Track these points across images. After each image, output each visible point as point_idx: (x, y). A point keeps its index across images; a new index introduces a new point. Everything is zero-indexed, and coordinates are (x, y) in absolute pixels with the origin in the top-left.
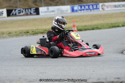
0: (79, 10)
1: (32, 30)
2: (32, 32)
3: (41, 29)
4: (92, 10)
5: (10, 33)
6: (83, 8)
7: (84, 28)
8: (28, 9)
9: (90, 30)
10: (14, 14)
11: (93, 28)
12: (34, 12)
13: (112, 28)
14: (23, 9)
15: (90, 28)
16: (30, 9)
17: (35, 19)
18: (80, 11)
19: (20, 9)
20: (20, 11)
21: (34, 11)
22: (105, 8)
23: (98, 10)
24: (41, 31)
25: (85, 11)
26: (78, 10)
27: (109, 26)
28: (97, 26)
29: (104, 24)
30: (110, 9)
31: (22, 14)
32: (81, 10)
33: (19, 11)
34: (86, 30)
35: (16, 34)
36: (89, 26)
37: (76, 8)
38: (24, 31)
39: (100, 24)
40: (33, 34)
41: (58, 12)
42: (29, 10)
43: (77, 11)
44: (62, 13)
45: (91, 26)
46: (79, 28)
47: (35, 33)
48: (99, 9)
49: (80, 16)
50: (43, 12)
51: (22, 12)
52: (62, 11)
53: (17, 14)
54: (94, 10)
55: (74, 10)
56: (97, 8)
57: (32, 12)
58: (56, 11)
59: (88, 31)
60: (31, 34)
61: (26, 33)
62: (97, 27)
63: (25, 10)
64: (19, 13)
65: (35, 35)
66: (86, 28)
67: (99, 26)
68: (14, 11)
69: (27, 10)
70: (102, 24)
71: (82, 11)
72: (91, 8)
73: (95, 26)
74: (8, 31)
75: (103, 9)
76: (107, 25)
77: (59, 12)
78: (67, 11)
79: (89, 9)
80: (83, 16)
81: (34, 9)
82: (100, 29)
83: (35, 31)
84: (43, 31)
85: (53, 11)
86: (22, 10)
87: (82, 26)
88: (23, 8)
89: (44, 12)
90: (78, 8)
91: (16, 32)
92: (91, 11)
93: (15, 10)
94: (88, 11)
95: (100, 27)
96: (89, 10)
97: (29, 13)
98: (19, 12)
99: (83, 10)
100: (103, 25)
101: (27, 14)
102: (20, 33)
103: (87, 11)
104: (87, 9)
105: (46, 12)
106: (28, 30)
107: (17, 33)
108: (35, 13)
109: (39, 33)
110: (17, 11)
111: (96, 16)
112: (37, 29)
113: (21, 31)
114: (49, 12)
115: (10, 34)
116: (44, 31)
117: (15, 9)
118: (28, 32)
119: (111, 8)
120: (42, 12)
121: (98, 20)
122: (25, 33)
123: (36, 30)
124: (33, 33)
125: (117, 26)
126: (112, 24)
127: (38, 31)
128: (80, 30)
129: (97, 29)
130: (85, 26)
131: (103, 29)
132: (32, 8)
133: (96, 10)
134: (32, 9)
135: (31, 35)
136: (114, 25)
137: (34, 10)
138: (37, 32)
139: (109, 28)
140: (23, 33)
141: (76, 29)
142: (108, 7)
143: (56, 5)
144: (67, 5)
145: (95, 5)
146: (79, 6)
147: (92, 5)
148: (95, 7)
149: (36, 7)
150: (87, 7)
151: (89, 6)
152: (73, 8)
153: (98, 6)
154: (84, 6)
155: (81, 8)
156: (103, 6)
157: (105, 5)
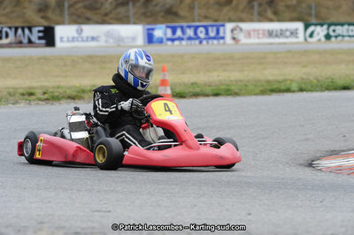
0: (168, 39)
1: (42, 87)
2: (45, 93)
3: (70, 88)
4: (204, 42)
6: (179, 33)
7: (191, 90)
8: (23, 29)
9: (207, 95)
11: (216, 92)
12: (40, 38)
13: (269, 95)
14: (10, 28)
15: (208, 90)
16: (30, 29)
17: (45, 59)
18: (169, 43)
19: (2, 28)
21: (41, 34)
22: (241, 36)
23: (222, 41)
24: (69, 92)
25: (184, 43)
26: (164, 40)
27: (261, 88)
28: (228, 85)
29: (248, 81)
30: (254, 40)
31: (4, 41)
32: (173, 40)
34: (196, 95)
36: (205, 85)
37: (159, 32)
38: (22, 91)
39: (236, 81)
40: (47, 99)
41: (106, 41)
42: (27, 31)
43: (161, 41)
44: (118, 45)
45: (210, 86)
46: (178, 90)
47: (52, 97)
48: (223, 38)
49: (173, 56)
50: (65, 39)
51: (7, 36)
52: (120, 40)
54: (210, 41)
55: (155, 40)
56: (218, 37)
57: (34, 38)
58: (103, 38)
59: (201, 100)
60: (40, 100)
61: (26, 97)
62: (229, 90)
63: (13, 30)
65: (52, 104)
66: (198, 90)
67: (233, 88)
69: (20, 31)
70: (241, 81)
71: (177, 43)
72: (202, 35)
73: (222, 87)
75: (234, 39)
76: (256, 86)
77: (111, 41)
78: (134, 39)
79: (196, 37)
80: (181, 56)
81: (41, 28)
82: (236, 94)
83: (50, 90)
84: (74, 94)
85: (93, 39)
86: (5, 29)
87: (185, 85)
88: (10, 25)
89: (68, 41)
90: (165, 34)
92: (201, 42)
94: (193, 42)
95: (237, 91)
96: (197, 42)
97: (25, 41)
99: (180, 39)
100: (246, 86)
101: (20, 44)
102: (10, 94)
103: (189, 42)
104: (190, 38)
105: (73, 39)
106: (30, 88)
108: (43, 42)
109: (63, 97)
111: (219, 59)
112: (58, 87)
113: (13, 88)
114: (83, 41)
116: (78, 92)
118: (31, 94)
119: (259, 38)
120: (61, 39)
121: (225, 70)
122: (23, 95)
123: (54, 88)
124: (46, 96)
125: (283, 88)
126: (268, 82)
127: (61, 90)
128: (179, 95)
129: (228, 95)
130: (193, 84)
131: (244, 95)
132: (36, 26)
133: (215, 42)
134: (35, 30)
135: (40, 102)
136: (275, 87)
137: (39, 31)
138: (57, 94)
139: (263, 93)
140: (17, 95)
141: (169, 91)
142: (249, 34)
143: (103, 22)
144: (135, 23)
145: (212, 26)
146: (168, 27)
147: (206, 28)
148: (212, 34)
149: (46, 24)
150: (190, 32)
151: (196, 28)
152: (151, 32)
153: (221, 29)
154: (182, 28)
155: (174, 32)
156: (235, 32)
157: (241, 30)
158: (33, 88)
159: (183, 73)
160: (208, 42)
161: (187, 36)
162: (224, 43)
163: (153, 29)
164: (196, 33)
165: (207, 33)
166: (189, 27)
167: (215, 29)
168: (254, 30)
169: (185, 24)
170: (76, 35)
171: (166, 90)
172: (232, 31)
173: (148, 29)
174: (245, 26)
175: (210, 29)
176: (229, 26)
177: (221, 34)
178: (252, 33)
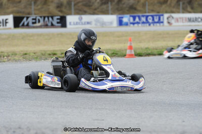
0: (131, 23)
1: (60, 50)
2: (62, 54)
4: (152, 25)
5: (26, 54)
6: (137, 19)
7: (145, 51)
8: (48, 17)
9: (154, 55)
10: (26, 24)
11: (160, 53)
12: (58, 23)
14: (41, 17)
15: (155, 52)
16: (52, 18)
17: (61, 34)
18: (132, 25)
19: (36, 17)
20: (35, 19)
21: (58, 21)
22: (173, 21)
23: (162, 24)
25: (140, 25)
26: (129, 24)
30: (180, 24)
31: (38, 24)
32: (133, 24)
33: (33, 19)
34: (148, 55)
35: (36, 57)
36: (153, 49)
37: (126, 19)
38: (49, 52)
41: (96, 25)
42: (50, 19)
43: (127, 24)
44: (103, 27)
45: (156, 49)
46: (138, 52)
48: (162, 22)
49: (134, 32)
50: (72, 23)
51: (39, 21)
52: (103, 24)
53: (31, 24)
54: (155, 24)
55: (123, 23)
56: (160, 22)
57: (55, 23)
58: (94, 23)
59: (151, 57)
60: (60, 57)
61: (52, 56)
63: (43, 18)
64: (33, 23)
66: (149, 52)
68: (25, 19)
69: (46, 19)
71: (136, 25)
72: (150, 21)
74: (22, 51)
75: (169, 23)
77: (99, 24)
78: (111, 23)
79: (147, 22)
80: (139, 33)
81: (59, 17)
85: (88, 23)
86: (38, 18)
87: (142, 49)
88: (41, 15)
89: (74, 24)
90: (129, 20)
91: (35, 53)
92: (150, 25)
93: (27, 18)
94: (145, 25)
96: (148, 25)
97: (50, 24)
98: (34, 21)
99: (138, 23)
101: (46, 26)
102: (42, 54)
103: (143, 25)
104: (143, 23)
105: (77, 23)
106: (54, 51)
107: (37, 54)
108: (60, 25)
110: (30, 20)
111: (160, 34)
113: (44, 51)
114: (82, 24)
115: (25, 56)
117: (28, 16)
118: (54, 54)
119: (183, 22)
120: (70, 23)
121: (164, 41)
122: (50, 55)
128: (139, 55)
130: (146, 48)
132: (55, 16)
133: (158, 24)
134: (55, 18)
137: (58, 19)
140: (47, 55)
141: (133, 53)
142: (177, 20)
143: (94, 14)
144: (112, 14)
145: (156, 16)
146: (131, 16)
147: (153, 16)
148: (156, 20)
149: (61, 14)
150: (144, 19)
151: (147, 17)
152: (121, 19)
153: (162, 17)
154: (139, 17)
155: (134, 19)
156: (169, 19)
157: (173, 18)
158: (56, 51)
159: (140, 42)
160: (154, 25)
161: (142, 21)
162: (163, 25)
163: (122, 18)
164: (147, 20)
165: (153, 20)
166: (143, 16)
167: (158, 17)
168: (180, 18)
169: (140, 15)
170: (78, 21)
171: (131, 52)
172: (168, 18)
173: (120, 18)
174: (175, 15)
175: (155, 17)
176: (166, 16)
177: (161, 20)
178: (179, 20)
